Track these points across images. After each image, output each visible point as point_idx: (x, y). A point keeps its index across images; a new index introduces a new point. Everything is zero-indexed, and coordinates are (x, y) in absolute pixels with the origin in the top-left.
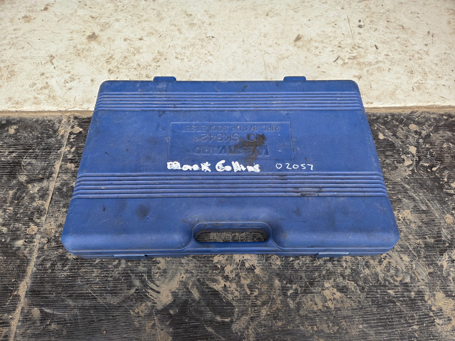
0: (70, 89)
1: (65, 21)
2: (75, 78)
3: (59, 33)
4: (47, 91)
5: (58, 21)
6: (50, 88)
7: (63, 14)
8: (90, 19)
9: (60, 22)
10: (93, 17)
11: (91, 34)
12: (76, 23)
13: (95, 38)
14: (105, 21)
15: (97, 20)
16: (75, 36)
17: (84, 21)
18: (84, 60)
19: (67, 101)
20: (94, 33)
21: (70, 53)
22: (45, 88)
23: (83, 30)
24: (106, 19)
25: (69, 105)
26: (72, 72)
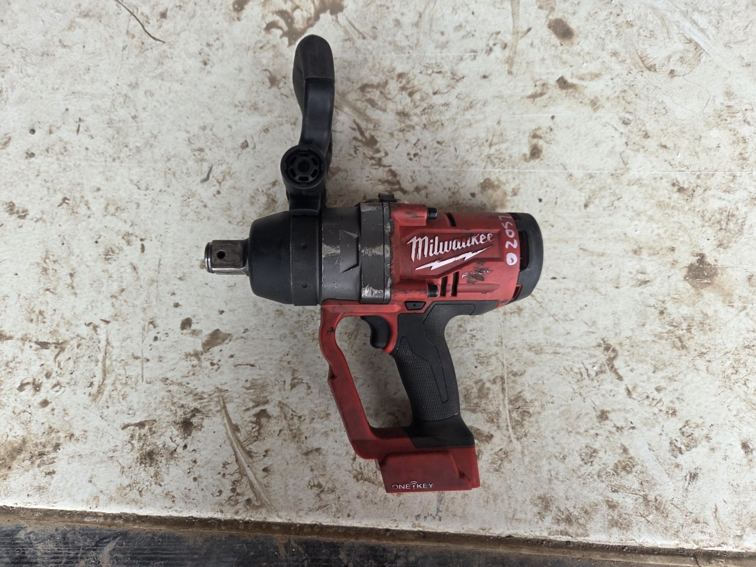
0: (694, 476)
1: (606, 202)
2: (697, 433)
3: (603, 255)
4: (635, 480)
5: (586, 206)
6: (638, 468)
7: (591, 177)
8: (676, 196)
9: (591, 208)
10: (681, 190)
11: (694, 260)
12: (639, 215)
13: (710, 276)
14: (722, 204)
15: (697, 201)
16: (651, 266)
17: (660, 205)
18: (701, 363)
19: (697, 522)
20: (702, 257)
21: (655, 336)
22: (624, 468)
23: (669, 244)
24: (722, 195)
25: (707, 537)
26: (684, 412)
